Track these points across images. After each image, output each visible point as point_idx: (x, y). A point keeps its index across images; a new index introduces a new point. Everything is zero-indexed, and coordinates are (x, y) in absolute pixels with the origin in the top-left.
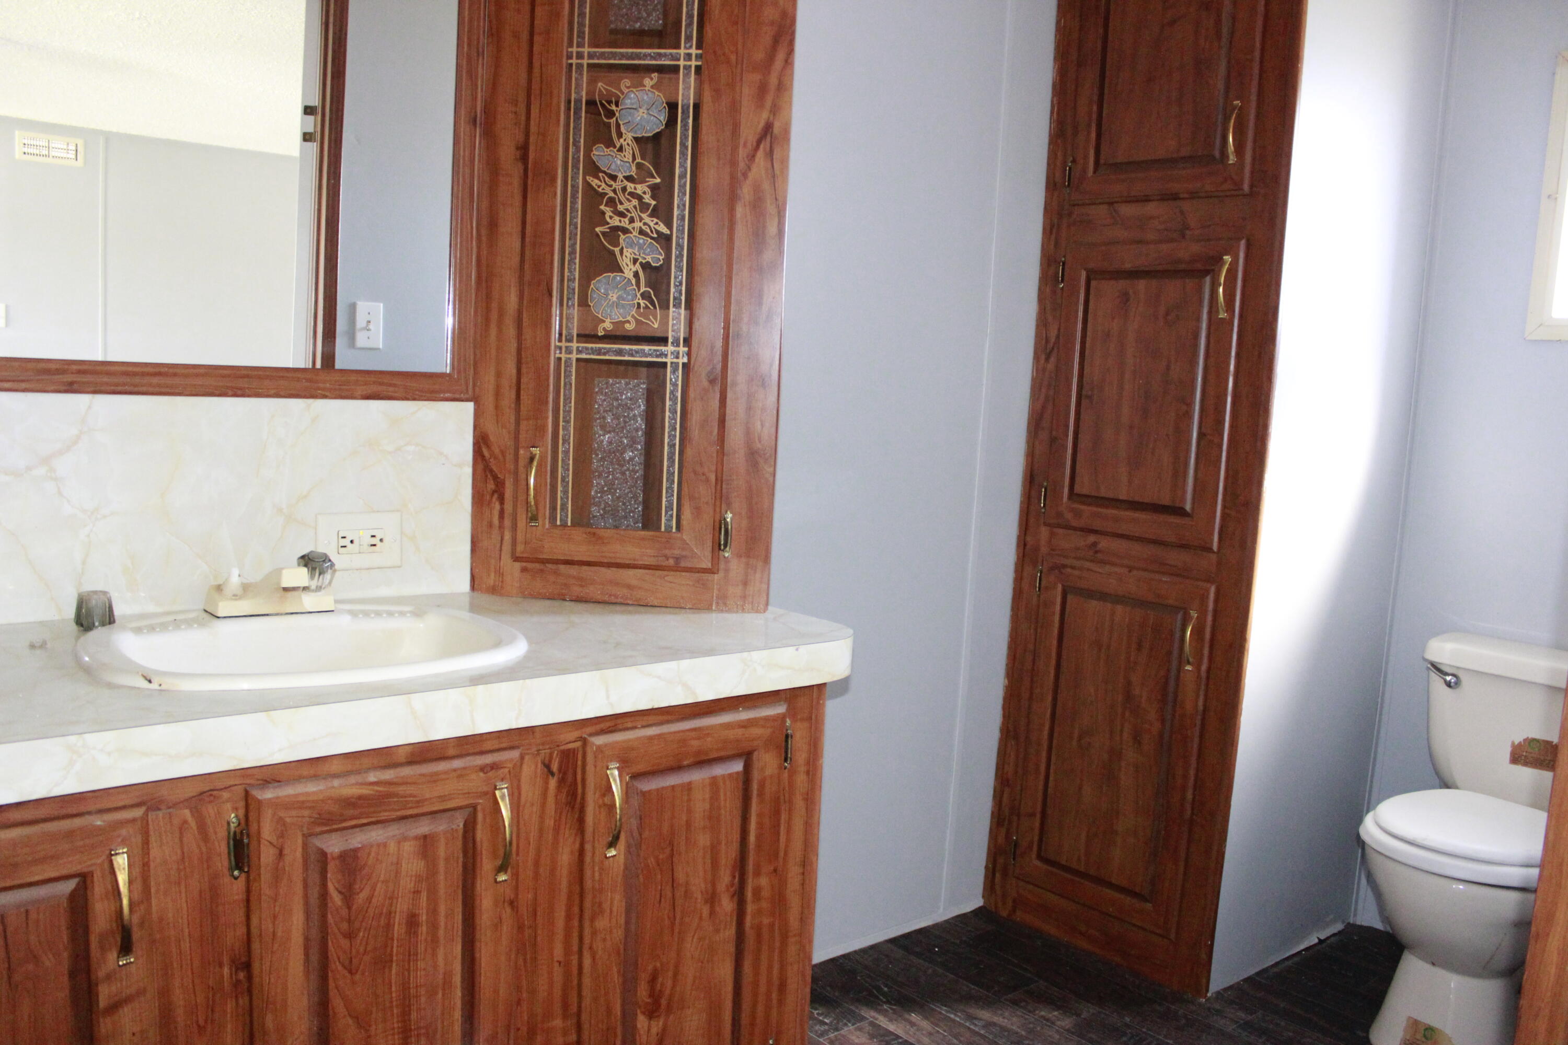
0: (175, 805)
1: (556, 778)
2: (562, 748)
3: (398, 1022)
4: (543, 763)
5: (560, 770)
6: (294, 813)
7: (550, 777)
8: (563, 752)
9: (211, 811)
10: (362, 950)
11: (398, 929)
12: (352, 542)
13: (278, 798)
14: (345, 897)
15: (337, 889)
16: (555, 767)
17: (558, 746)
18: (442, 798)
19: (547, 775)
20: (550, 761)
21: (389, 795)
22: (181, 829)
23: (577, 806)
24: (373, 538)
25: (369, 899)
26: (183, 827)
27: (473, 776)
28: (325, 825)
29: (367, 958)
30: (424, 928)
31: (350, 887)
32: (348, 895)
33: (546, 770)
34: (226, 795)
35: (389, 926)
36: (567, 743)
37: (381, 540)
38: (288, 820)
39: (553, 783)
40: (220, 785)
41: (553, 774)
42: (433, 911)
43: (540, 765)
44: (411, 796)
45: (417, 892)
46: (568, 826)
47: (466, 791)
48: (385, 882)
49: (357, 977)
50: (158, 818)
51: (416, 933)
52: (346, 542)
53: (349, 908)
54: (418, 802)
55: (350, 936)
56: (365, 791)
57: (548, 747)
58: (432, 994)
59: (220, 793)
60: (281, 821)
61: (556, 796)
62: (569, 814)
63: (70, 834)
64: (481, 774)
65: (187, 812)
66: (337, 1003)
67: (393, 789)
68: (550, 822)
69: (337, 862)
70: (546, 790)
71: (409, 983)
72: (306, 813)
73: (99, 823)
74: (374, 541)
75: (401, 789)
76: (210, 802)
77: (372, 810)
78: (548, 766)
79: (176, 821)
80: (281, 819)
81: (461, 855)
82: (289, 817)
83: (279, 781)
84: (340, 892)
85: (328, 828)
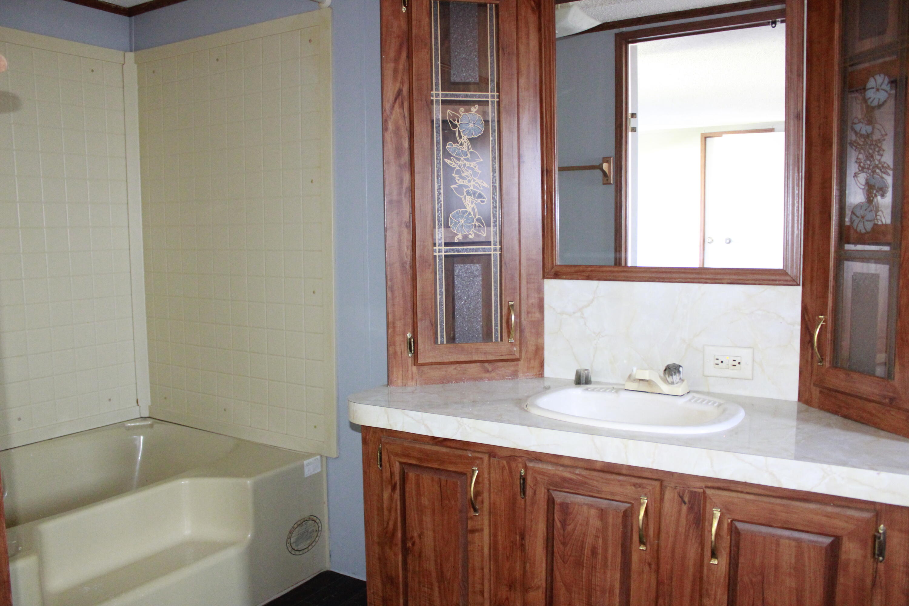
0: (500, 458)
1: (687, 505)
2: (691, 489)
3: (586, 598)
4: (679, 494)
5: (689, 502)
6: (541, 476)
7: (683, 504)
8: (691, 491)
9: (514, 465)
10: (569, 554)
11: (587, 551)
12: (722, 362)
13: (534, 467)
14: (562, 525)
15: (558, 519)
16: (686, 500)
17: (688, 488)
18: (612, 493)
19: (681, 503)
20: (683, 494)
21: (586, 483)
22: (502, 469)
23: (701, 527)
24: (734, 362)
25: (574, 530)
26: (503, 468)
27: (629, 487)
28: (554, 487)
29: (572, 558)
30: (600, 556)
31: (565, 520)
32: (564, 524)
33: (680, 499)
34: (520, 460)
35: (582, 548)
36: (695, 488)
37: (739, 363)
38: (538, 479)
39: (684, 508)
40: (517, 455)
41: (685, 503)
42: (605, 550)
43: (676, 495)
44: (596, 487)
45: (597, 537)
46: (694, 536)
47: (625, 494)
48: (581, 525)
49: (567, 565)
50: (494, 460)
51: (596, 557)
52: (719, 362)
53: (564, 530)
54: (598, 491)
55: (564, 544)
56: (574, 477)
57: (681, 486)
58: (603, 592)
59: (518, 458)
60: (535, 478)
61: (687, 517)
62: (695, 530)
63: (460, 456)
64: (633, 488)
65: (505, 462)
66: (557, 573)
67: (586, 480)
68: (682, 530)
69: (559, 507)
70: (680, 511)
71: (591, 581)
72: (546, 478)
73: (470, 455)
74: (734, 363)
75: (591, 482)
76: (514, 461)
77: (576, 487)
78: (681, 497)
79: (501, 465)
80: (535, 477)
81: (621, 527)
82: (539, 477)
83: (541, 461)
84: (560, 522)
85: (555, 489)
